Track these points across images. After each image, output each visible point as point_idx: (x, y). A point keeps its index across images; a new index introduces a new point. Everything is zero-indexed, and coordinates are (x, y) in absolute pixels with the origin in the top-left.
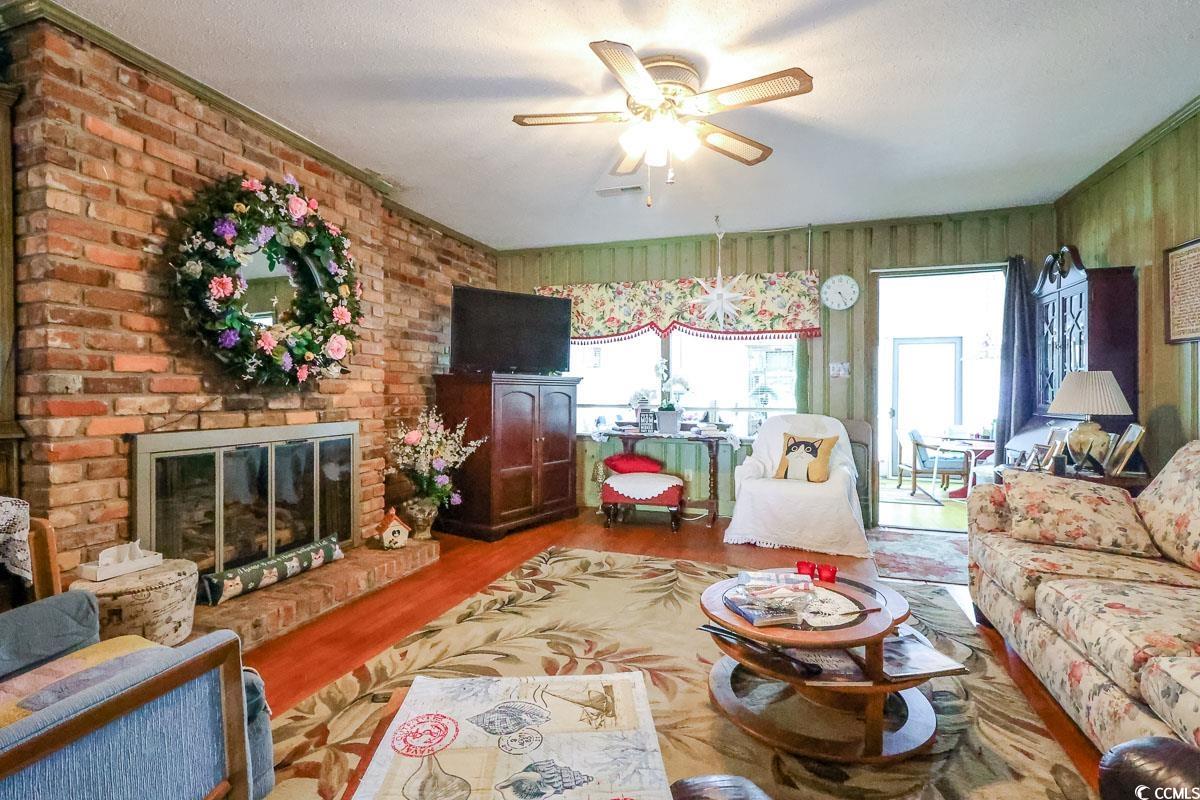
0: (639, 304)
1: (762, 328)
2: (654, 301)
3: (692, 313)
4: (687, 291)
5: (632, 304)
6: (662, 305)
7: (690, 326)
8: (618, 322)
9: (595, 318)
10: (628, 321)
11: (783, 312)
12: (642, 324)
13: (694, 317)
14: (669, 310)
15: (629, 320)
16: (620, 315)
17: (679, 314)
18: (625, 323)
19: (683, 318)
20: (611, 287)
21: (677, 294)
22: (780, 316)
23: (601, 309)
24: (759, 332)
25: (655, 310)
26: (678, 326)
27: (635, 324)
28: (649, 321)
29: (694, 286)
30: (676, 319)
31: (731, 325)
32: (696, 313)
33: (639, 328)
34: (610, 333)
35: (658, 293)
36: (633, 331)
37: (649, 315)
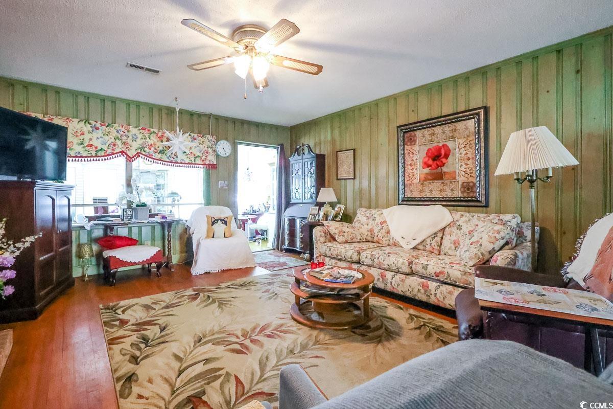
0: (113, 138)
1: (190, 162)
2: (124, 138)
3: (150, 149)
4: (147, 135)
5: (106, 138)
6: (129, 141)
7: (149, 156)
8: (96, 148)
9: (75, 143)
10: (103, 148)
11: (200, 155)
12: (115, 152)
13: (152, 152)
14: (135, 145)
15: (105, 147)
16: (98, 144)
17: (142, 148)
18: (102, 149)
19: (144, 151)
20: (90, 124)
21: (140, 136)
22: (198, 156)
23: (82, 137)
24: (189, 163)
25: (125, 143)
26: (141, 155)
27: (109, 151)
28: (120, 150)
29: (151, 134)
30: (139, 151)
31: (174, 158)
32: (153, 149)
33: (114, 154)
34: (89, 155)
35: (127, 133)
36: (108, 155)
37: (120, 146)
